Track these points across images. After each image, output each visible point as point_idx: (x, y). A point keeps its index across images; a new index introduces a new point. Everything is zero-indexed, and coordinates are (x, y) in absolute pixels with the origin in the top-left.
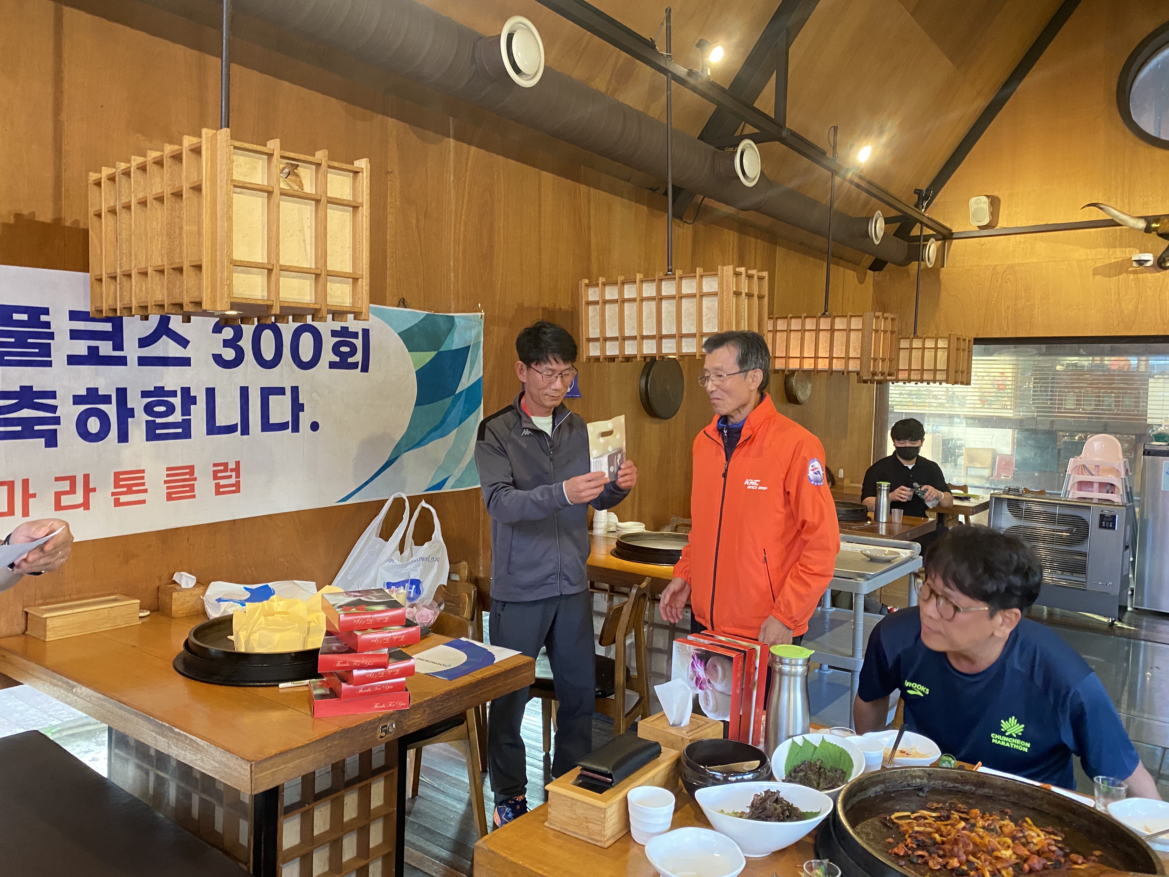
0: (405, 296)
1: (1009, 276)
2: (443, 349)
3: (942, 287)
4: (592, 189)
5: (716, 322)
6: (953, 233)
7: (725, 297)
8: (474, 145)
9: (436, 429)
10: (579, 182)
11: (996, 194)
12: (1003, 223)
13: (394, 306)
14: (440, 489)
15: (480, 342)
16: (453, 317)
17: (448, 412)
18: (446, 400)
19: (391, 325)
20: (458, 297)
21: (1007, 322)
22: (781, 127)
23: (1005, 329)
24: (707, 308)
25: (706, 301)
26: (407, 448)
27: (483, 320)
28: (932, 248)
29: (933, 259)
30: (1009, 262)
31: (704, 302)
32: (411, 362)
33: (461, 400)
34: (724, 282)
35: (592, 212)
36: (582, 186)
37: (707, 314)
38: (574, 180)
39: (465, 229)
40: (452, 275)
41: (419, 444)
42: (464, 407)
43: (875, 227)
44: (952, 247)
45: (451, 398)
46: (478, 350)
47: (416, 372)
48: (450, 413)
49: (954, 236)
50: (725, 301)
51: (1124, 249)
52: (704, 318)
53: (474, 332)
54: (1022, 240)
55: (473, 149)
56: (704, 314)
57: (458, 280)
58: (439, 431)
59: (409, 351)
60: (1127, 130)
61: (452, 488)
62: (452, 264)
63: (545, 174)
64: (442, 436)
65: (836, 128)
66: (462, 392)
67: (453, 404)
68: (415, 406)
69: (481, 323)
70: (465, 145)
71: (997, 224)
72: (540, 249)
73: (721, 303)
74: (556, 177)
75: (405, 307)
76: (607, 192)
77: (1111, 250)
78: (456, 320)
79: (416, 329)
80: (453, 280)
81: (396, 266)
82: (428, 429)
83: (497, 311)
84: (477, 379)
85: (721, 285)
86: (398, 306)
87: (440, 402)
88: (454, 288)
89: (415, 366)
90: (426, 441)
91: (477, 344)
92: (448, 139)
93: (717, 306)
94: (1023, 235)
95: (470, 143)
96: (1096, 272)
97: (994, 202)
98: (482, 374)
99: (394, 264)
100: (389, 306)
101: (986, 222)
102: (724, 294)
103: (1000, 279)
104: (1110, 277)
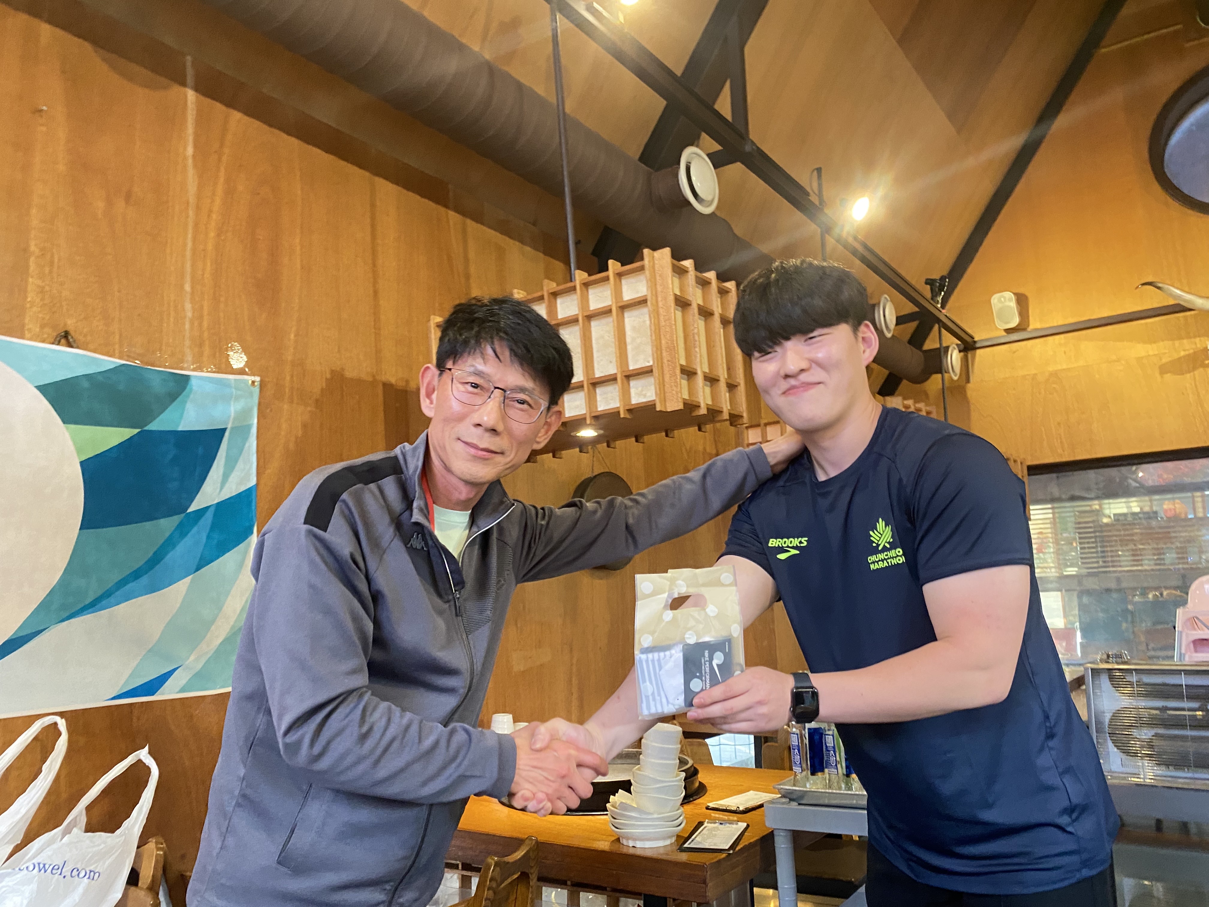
0: (71, 328)
1: (1054, 386)
2: (153, 426)
3: (972, 407)
4: (469, 222)
5: (649, 349)
6: (975, 342)
7: (660, 304)
8: (239, 111)
9: (136, 575)
10: (446, 206)
11: (1021, 290)
12: (1035, 324)
13: (43, 341)
14: (153, 695)
15: (249, 427)
16: (187, 378)
17: (169, 544)
18: (164, 522)
19: (20, 370)
20: (201, 345)
21: (1061, 442)
22: (743, 138)
23: (1060, 451)
24: (634, 329)
25: (631, 319)
26: (67, 614)
27: (256, 390)
28: (954, 357)
29: (957, 369)
30: (1051, 369)
31: (627, 320)
32: (70, 443)
33: (202, 522)
34: (658, 278)
35: (472, 255)
36: (451, 213)
37: (634, 339)
38: (437, 201)
39: (219, 235)
40: (188, 306)
41: (93, 606)
42: (208, 537)
43: (884, 316)
44: (977, 359)
45: (176, 519)
46: (246, 438)
47: (83, 464)
48: (174, 546)
49: (978, 345)
50: (661, 311)
51: (1193, 340)
52: (629, 347)
53: (234, 408)
54: (1063, 341)
55: (236, 116)
56: (628, 340)
57: (201, 317)
58: (144, 580)
59: (64, 423)
60: (1170, 200)
61: (182, 690)
62: (187, 287)
63: (380, 182)
64: (153, 588)
65: (819, 170)
66: (207, 508)
67: (182, 530)
68: (80, 529)
69: (251, 394)
70: (219, 106)
71: (1028, 326)
72: (376, 293)
73: (655, 314)
74: (405, 191)
75: (71, 346)
76: (495, 230)
77: (1177, 343)
78: (193, 382)
79: (86, 384)
80: (189, 314)
81: (51, 272)
82: (116, 577)
83: (288, 378)
84: (243, 488)
85: (653, 284)
86: (53, 343)
87: (148, 525)
88: (192, 329)
89: (79, 451)
90: (112, 599)
91: (242, 430)
92: (182, 89)
93: (648, 322)
94: (1062, 336)
95: (230, 104)
96: (1164, 370)
97: (1022, 300)
98: (253, 482)
99: (47, 270)
100: (30, 339)
101: (1015, 322)
102: (660, 299)
103: (1043, 391)
104: (1183, 374)
